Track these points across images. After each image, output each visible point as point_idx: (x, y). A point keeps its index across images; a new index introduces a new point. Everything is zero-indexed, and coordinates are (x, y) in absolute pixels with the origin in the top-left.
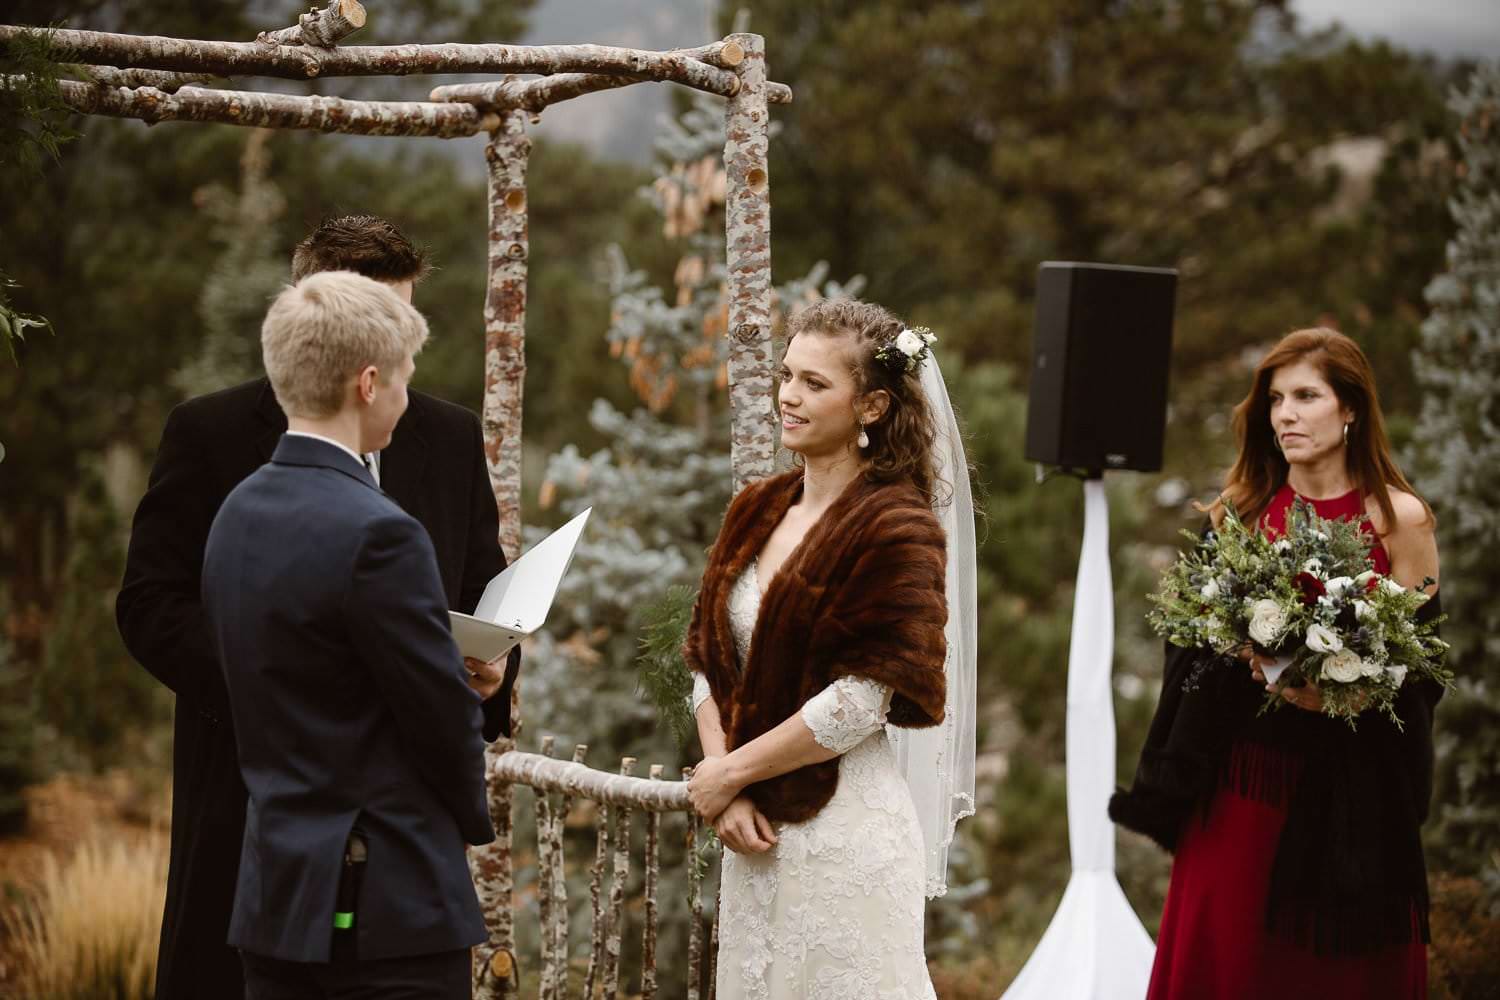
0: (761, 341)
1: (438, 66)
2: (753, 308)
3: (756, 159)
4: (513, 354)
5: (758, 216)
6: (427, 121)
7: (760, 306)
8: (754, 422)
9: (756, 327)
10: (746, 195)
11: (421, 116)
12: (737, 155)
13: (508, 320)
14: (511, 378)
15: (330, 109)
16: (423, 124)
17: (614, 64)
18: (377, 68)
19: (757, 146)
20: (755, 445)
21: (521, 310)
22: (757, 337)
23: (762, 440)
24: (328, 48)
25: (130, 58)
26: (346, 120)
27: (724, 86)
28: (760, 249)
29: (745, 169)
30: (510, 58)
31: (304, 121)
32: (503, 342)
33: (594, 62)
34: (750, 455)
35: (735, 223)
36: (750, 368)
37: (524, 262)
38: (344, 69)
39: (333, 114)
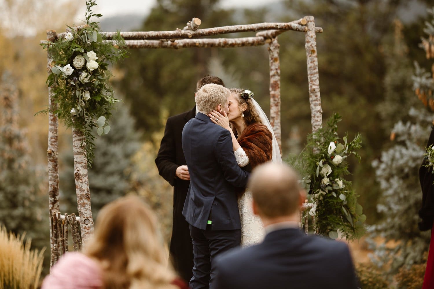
0: (316, 92)
1: (223, 32)
2: (314, 84)
3: (312, 47)
4: (277, 99)
5: (314, 61)
7: (315, 83)
8: (315, 113)
9: (314, 89)
10: (310, 56)
12: (308, 47)
13: (275, 90)
14: (276, 105)
17: (272, 27)
19: (313, 44)
20: (316, 118)
21: (278, 88)
22: (315, 91)
23: (318, 117)
24: (194, 30)
25: (145, 37)
27: (303, 30)
28: (315, 69)
29: (309, 50)
30: (243, 28)
31: (216, 45)
32: (274, 96)
33: (266, 27)
34: (315, 121)
35: (308, 63)
36: (314, 99)
37: (279, 76)
38: (198, 35)
39: (224, 43)
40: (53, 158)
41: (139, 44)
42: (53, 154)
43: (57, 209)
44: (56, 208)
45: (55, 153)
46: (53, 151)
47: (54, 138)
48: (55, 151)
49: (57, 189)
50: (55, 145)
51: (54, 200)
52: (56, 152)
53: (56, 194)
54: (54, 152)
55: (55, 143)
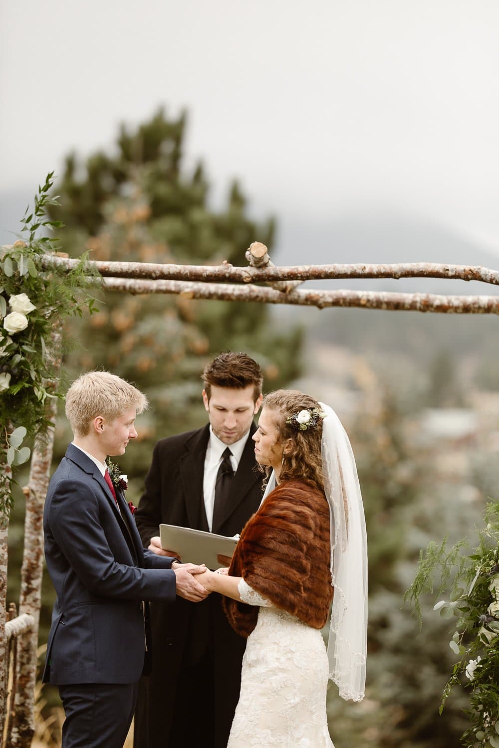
6: (482, 306)
11: (478, 303)
15: (421, 300)
16: (479, 308)
17: (434, 273)
18: (285, 277)
26: (432, 306)
31: (407, 306)
38: (266, 278)
39: (423, 302)
40: (33, 504)
41: (237, 292)
42: (32, 496)
43: (32, 607)
44: (30, 604)
45: (38, 495)
46: (33, 491)
47: (40, 466)
48: (37, 491)
49: (35, 566)
50: (41, 479)
51: (27, 588)
52: (41, 493)
53: (32, 576)
54: (36, 493)
55: (41, 475)
